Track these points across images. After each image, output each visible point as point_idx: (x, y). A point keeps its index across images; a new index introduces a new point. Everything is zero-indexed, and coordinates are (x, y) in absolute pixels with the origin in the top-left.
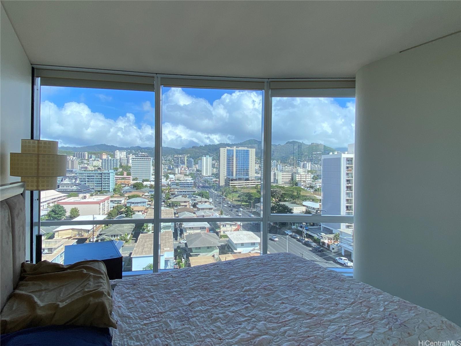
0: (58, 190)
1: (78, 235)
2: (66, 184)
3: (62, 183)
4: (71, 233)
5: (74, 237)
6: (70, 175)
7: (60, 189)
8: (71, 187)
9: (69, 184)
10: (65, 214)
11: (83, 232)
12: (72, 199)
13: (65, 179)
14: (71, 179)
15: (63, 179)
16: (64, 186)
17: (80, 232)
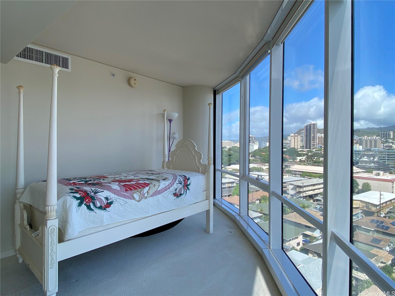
0: (357, 166)
1: (365, 207)
2: (365, 161)
3: (361, 160)
4: (359, 204)
5: (362, 208)
6: (369, 153)
7: (359, 165)
8: (370, 164)
9: (367, 161)
10: (358, 187)
11: (370, 205)
12: (366, 175)
13: (363, 157)
14: (369, 157)
15: (362, 157)
16: (363, 163)
17: (368, 205)
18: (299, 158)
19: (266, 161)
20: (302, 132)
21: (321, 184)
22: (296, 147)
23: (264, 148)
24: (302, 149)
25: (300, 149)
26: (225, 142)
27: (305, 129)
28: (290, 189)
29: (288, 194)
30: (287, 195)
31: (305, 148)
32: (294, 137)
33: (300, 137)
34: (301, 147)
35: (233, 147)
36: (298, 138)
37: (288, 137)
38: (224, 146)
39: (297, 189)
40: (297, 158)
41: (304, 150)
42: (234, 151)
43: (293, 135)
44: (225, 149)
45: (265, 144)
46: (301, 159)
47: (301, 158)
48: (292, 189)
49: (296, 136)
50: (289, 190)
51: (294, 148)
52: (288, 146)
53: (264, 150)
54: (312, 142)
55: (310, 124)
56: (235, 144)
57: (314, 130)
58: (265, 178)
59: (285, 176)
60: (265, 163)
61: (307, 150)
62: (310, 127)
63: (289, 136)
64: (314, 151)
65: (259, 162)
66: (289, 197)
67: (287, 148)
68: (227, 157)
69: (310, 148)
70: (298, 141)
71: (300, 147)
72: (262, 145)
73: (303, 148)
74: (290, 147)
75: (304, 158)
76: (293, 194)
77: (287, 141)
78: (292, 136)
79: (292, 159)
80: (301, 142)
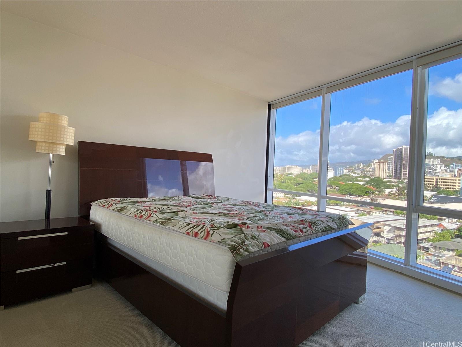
18: (387, 191)
19: (346, 193)
20: (390, 158)
21: (428, 226)
22: (381, 176)
23: (341, 176)
24: (389, 179)
25: (387, 179)
26: (292, 167)
27: (394, 155)
28: (385, 231)
29: (383, 237)
30: (381, 238)
31: (394, 178)
32: (379, 164)
33: (387, 164)
34: (388, 176)
35: (301, 173)
36: (385, 165)
37: (371, 163)
38: (290, 172)
39: (396, 232)
40: (385, 191)
41: (391, 180)
42: (304, 178)
43: (377, 161)
44: (291, 175)
45: (341, 172)
46: (390, 192)
47: (389, 190)
48: (389, 231)
49: (382, 163)
50: (383, 232)
51: (378, 178)
52: (371, 174)
53: (341, 178)
54: (403, 171)
55: (400, 148)
56: (303, 170)
57: (406, 155)
58: (348, 215)
59: (375, 213)
60: (344, 194)
61: (397, 181)
62: (401, 152)
63: (373, 162)
64: (406, 182)
65: (337, 194)
66: (384, 241)
67: (370, 177)
68: (295, 185)
69: (400, 178)
70: (384, 169)
71: (386, 176)
72: (338, 172)
73: (390, 177)
74: (373, 176)
75: (394, 190)
76: (389, 238)
77: (370, 168)
78: (376, 163)
79: (379, 192)
80: (388, 170)
